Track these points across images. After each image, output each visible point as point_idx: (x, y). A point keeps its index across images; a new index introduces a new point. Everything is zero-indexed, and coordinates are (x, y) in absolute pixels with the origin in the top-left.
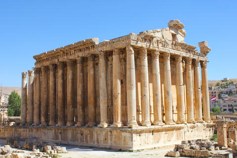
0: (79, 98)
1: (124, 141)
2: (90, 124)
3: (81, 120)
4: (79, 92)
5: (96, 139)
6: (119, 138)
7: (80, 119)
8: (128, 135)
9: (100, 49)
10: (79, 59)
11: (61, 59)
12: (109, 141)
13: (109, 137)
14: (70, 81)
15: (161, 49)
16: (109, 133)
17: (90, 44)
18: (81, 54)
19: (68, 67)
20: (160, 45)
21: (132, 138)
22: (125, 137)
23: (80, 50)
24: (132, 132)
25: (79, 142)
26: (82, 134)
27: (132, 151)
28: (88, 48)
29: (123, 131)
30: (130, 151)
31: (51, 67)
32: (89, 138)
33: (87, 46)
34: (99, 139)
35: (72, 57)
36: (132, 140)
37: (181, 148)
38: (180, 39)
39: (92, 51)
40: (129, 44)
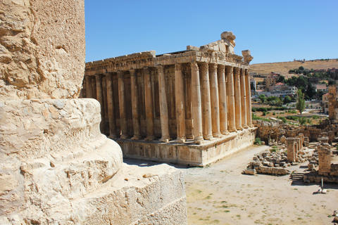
0: (134, 112)
1: (192, 156)
2: (150, 138)
3: (138, 133)
4: (134, 105)
5: (158, 153)
6: (186, 153)
7: (136, 133)
8: (196, 151)
9: (158, 63)
10: (132, 71)
11: (110, 70)
12: (175, 156)
13: (174, 152)
14: (123, 93)
15: (219, 62)
16: (174, 149)
17: (146, 57)
18: (134, 66)
19: (119, 79)
20: (218, 59)
21: (201, 154)
22: (192, 153)
23: (134, 62)
24: (201, 149)
25: (139, 155)
26: (141, 148)
27: (202, 167)
28: (144, 61)
29: (191, 147)
30: (200, 167)
31: (97, 77)
32: (150, 152)
33: (142, 58)
34: (163, 154)
35: (124, 69)
36: (201, 156)
37: (256, 166)
38: (232, 50)
39: (149, 64)
40: (194, 60)
